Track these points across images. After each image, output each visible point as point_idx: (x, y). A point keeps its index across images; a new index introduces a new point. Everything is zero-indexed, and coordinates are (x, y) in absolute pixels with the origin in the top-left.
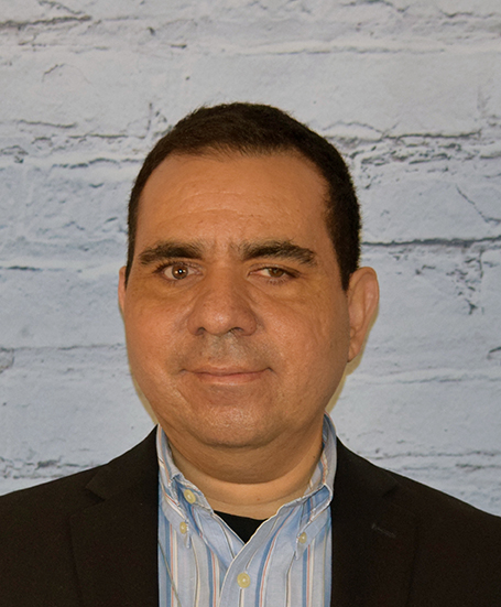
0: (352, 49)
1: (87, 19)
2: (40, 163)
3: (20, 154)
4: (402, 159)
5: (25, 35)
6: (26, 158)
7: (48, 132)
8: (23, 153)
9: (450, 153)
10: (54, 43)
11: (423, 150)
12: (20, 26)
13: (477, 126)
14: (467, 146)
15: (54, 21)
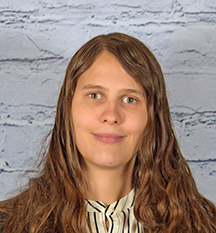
0: (181, 73)
1: (62, 58)
3: (31, 120)
4: (204, 122)
5: (33, 65)
6: (33, 121)
7: (43, 109)
8: (32, 119)
10: (46, 69)
12: (31, 61)
15: (46, 59)
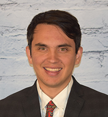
2: (6, 35)
9: (96, 32)
11: (90, 31)
13: (102, 26)
14: (100, 31)
